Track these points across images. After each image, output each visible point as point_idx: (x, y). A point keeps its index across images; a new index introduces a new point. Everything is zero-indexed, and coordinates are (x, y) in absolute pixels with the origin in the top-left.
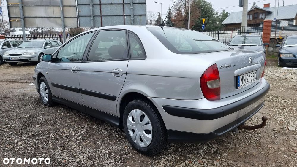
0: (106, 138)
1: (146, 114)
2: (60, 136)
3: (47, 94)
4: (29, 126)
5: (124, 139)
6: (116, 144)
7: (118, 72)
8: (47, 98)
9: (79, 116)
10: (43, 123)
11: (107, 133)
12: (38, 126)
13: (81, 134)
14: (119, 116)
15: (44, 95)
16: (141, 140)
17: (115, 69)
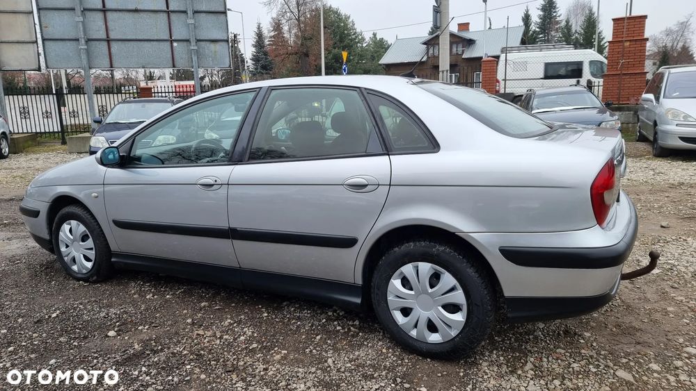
0: (318, 337)
1: (444, 269)
2: (202, 349)
3: (91, 249)
4: (85, 338)
5: (360, 334)
6: (353, 347)
8: (88, 259)
9: (202, 297)
10: (119, 326)
11: (312, 326)
12: (111, 333)
13: (250, 337)
14: (359, 281)
15: (74, 253)
16: (432, 328)
17: (353, 177)
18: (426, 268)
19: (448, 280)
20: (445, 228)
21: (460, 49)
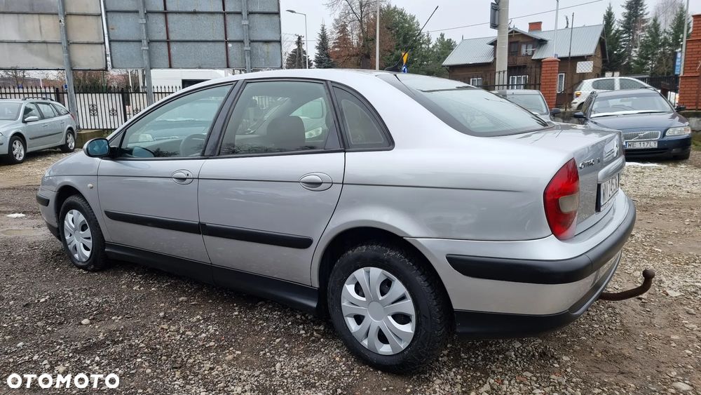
0: (278, 340)
1: (395, 276)
2: (160, 344)
3: (89, 238)
4: (61, 323)
5: (322, 340)
6: (308, 352)
7: (318, 179)
8: (87, 249)
9: (184, 292)
10: (96, 314)
11: (276, 328)
12: (85, 321)
13: (211, 334)
14: (316, 284)
15: (76, 242)
16: (383, 338)
17: (309, 174)
18: (377, 273)
19: (398, 288)
20: (394, 232)
21: (530, 50)
